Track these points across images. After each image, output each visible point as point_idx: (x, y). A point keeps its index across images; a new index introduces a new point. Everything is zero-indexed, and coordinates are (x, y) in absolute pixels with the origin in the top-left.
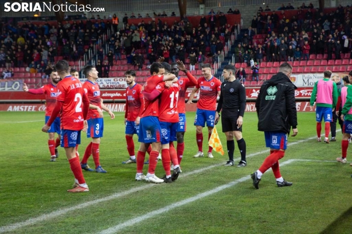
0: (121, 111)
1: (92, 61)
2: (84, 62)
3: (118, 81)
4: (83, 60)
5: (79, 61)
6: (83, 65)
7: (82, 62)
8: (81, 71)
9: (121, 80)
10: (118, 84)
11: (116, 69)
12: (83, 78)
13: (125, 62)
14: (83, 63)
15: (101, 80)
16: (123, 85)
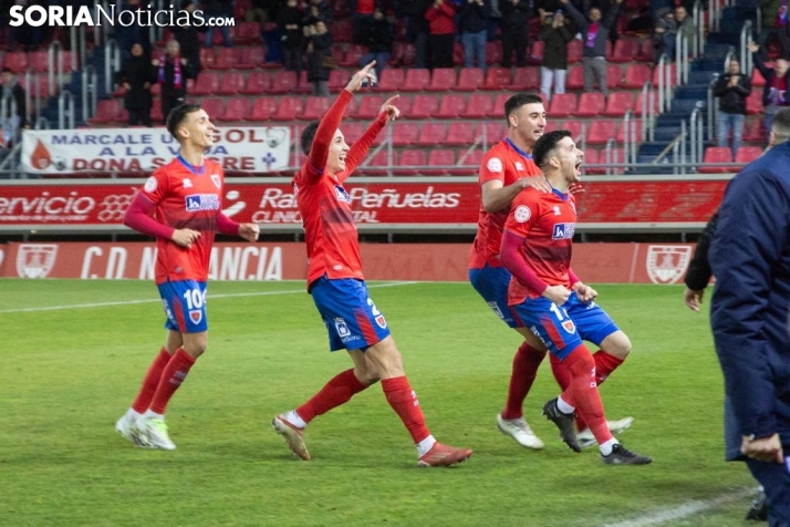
0: (233, 277)
1: (108, 50)
2: (73, 53)
3: (224, 142)
4: (67, 48)
5: (51, 51)
6: (67, 69)
7: (61, 55)
8: (57, 94)
9: (235, 136)
10: (220, 156)
11: (215, 85)
12: (67, 127)
13: (256, 54)
14: (67, 59)
15: (144, 139)
16: (244, 160)
